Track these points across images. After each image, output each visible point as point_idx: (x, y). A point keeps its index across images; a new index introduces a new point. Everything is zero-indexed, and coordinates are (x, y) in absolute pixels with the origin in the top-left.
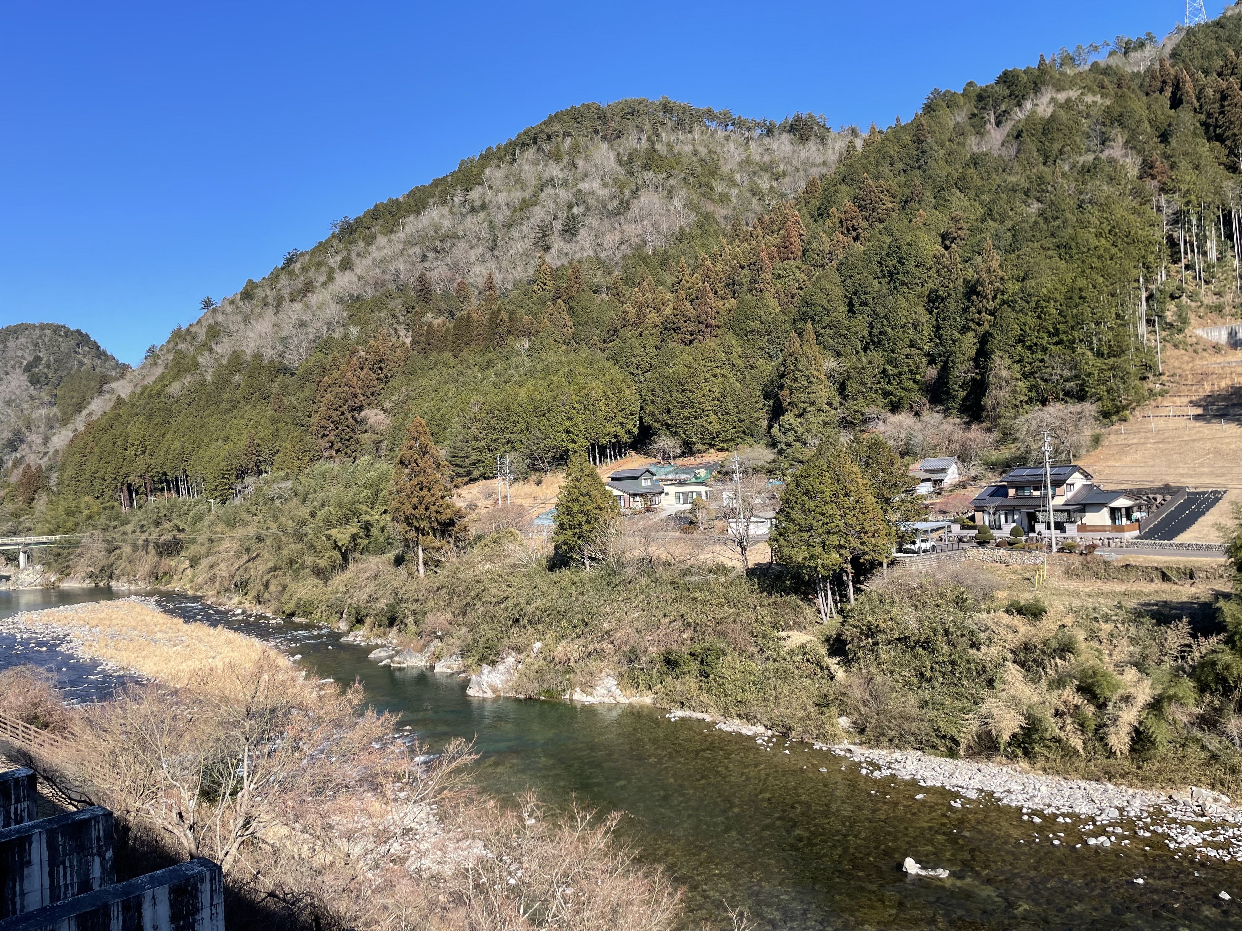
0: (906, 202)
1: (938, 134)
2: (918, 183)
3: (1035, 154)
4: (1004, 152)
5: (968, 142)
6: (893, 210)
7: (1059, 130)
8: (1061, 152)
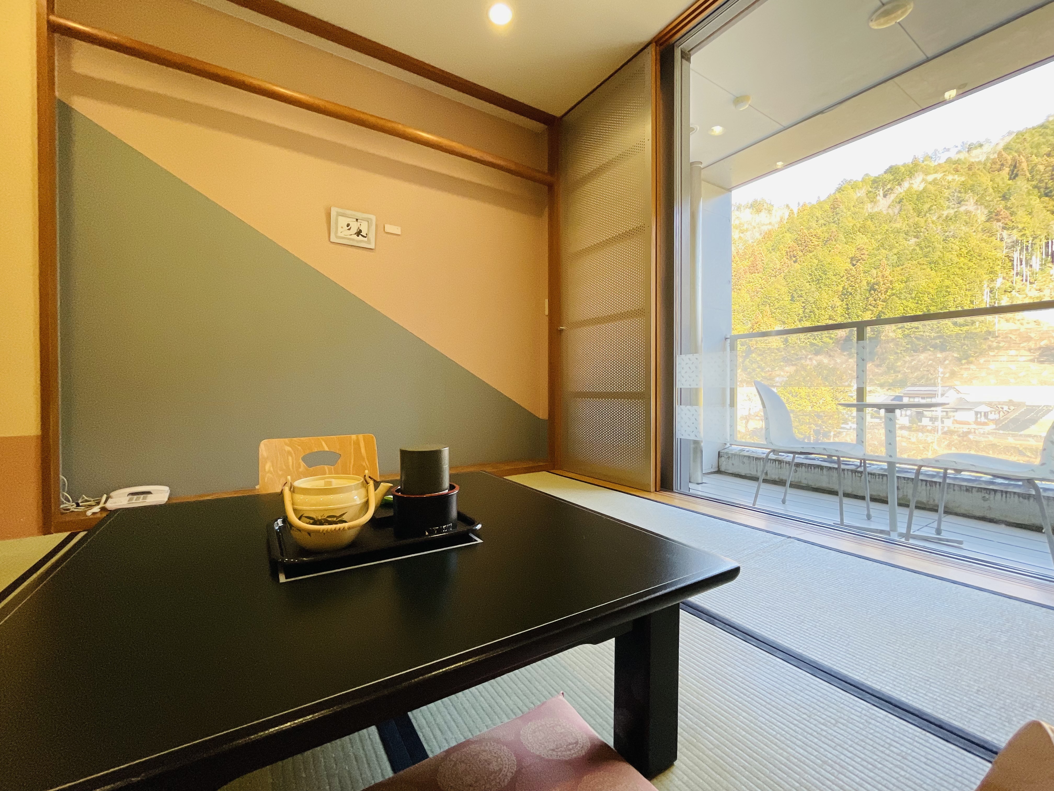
0: (826, 241)
1: (846, 204)
2: (834, 230)
3: (912, 211)
4: (890, 211)
5: (866, 207)
6: (818, 245)
7: (928, 197)
8: (930, 209)
